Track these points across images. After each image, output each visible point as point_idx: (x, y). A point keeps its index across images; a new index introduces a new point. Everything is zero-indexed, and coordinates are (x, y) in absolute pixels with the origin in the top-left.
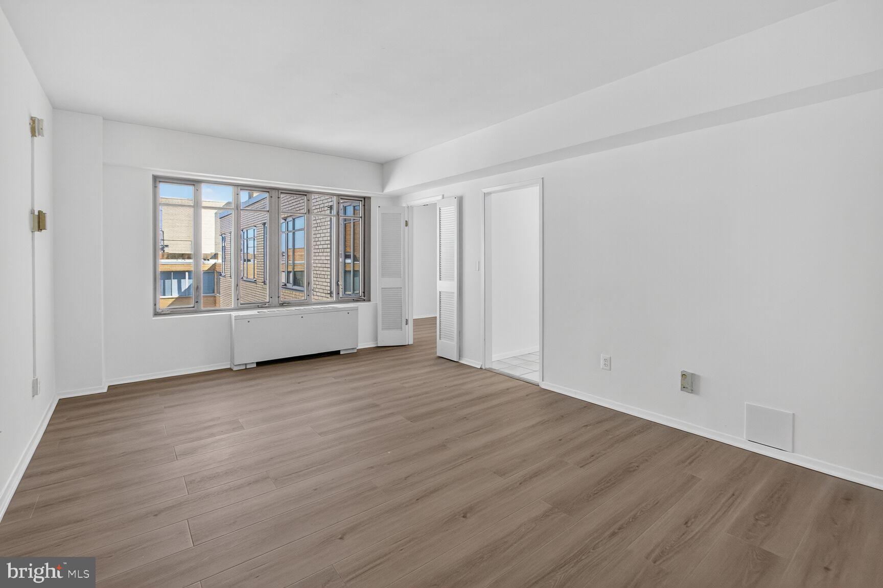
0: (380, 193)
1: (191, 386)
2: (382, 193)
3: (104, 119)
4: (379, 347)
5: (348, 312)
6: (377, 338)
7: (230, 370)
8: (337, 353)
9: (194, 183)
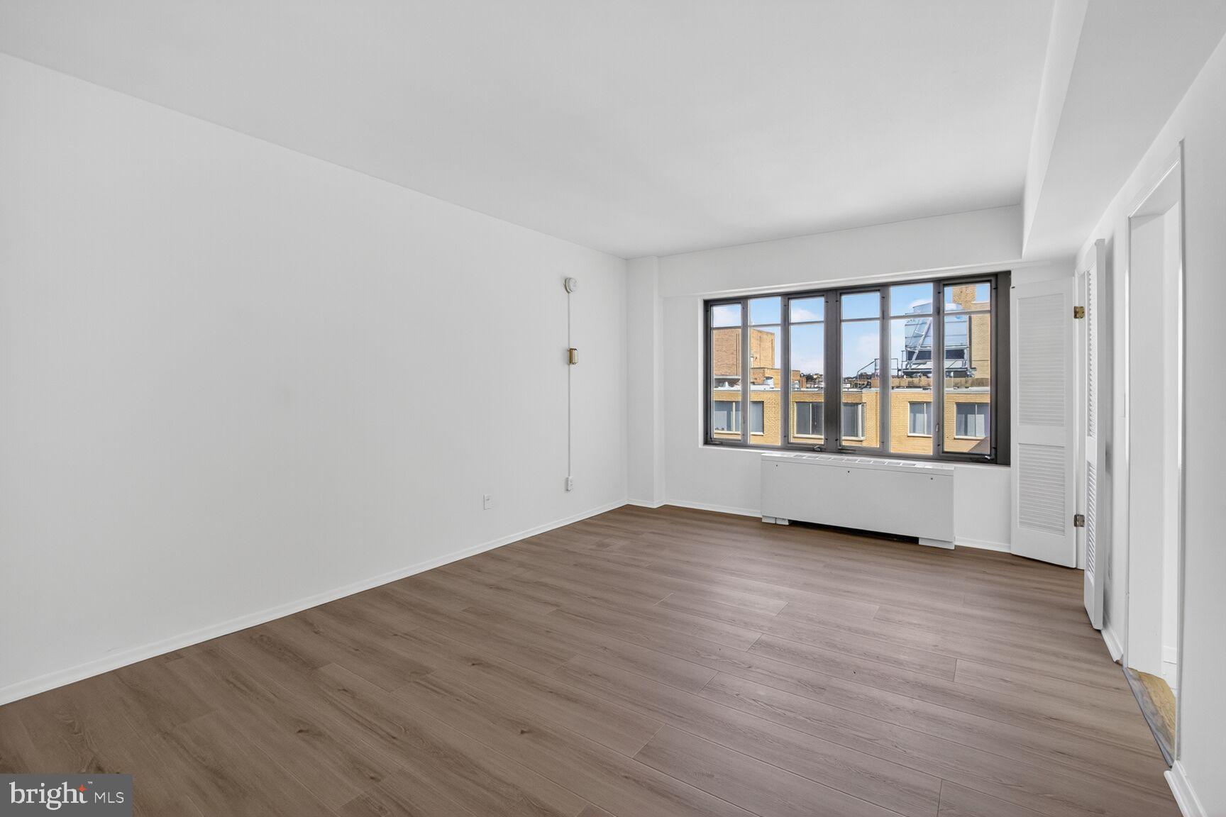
0: (1016, 261)
1: (724, 527)
2: (1020, 260)
3: (659, 257)
4: (1013, 555)
5: (932, 476)
6: (1010, 539)
7: (759, 520)
8: (914, 540)
9: (741, 300)
